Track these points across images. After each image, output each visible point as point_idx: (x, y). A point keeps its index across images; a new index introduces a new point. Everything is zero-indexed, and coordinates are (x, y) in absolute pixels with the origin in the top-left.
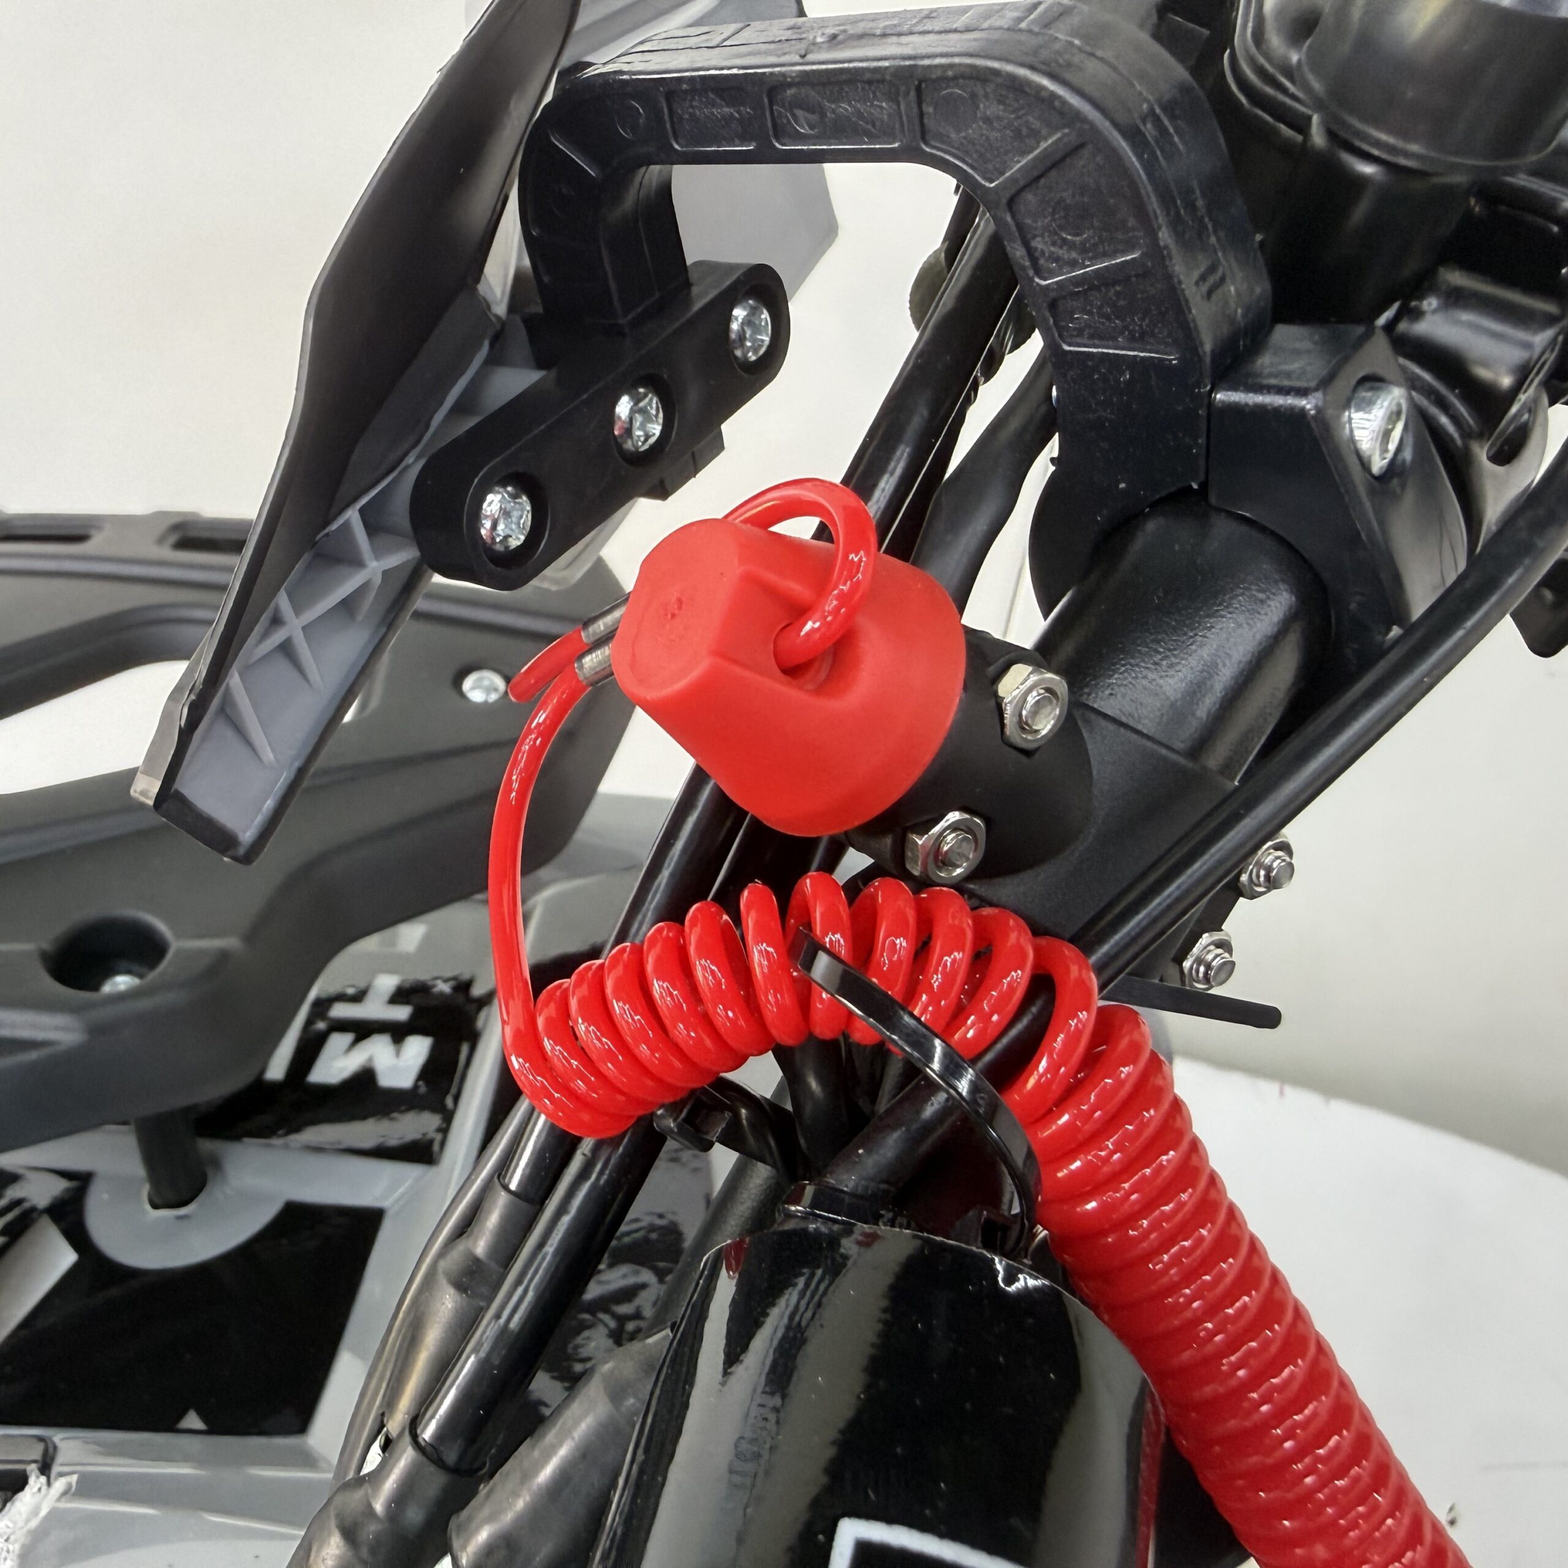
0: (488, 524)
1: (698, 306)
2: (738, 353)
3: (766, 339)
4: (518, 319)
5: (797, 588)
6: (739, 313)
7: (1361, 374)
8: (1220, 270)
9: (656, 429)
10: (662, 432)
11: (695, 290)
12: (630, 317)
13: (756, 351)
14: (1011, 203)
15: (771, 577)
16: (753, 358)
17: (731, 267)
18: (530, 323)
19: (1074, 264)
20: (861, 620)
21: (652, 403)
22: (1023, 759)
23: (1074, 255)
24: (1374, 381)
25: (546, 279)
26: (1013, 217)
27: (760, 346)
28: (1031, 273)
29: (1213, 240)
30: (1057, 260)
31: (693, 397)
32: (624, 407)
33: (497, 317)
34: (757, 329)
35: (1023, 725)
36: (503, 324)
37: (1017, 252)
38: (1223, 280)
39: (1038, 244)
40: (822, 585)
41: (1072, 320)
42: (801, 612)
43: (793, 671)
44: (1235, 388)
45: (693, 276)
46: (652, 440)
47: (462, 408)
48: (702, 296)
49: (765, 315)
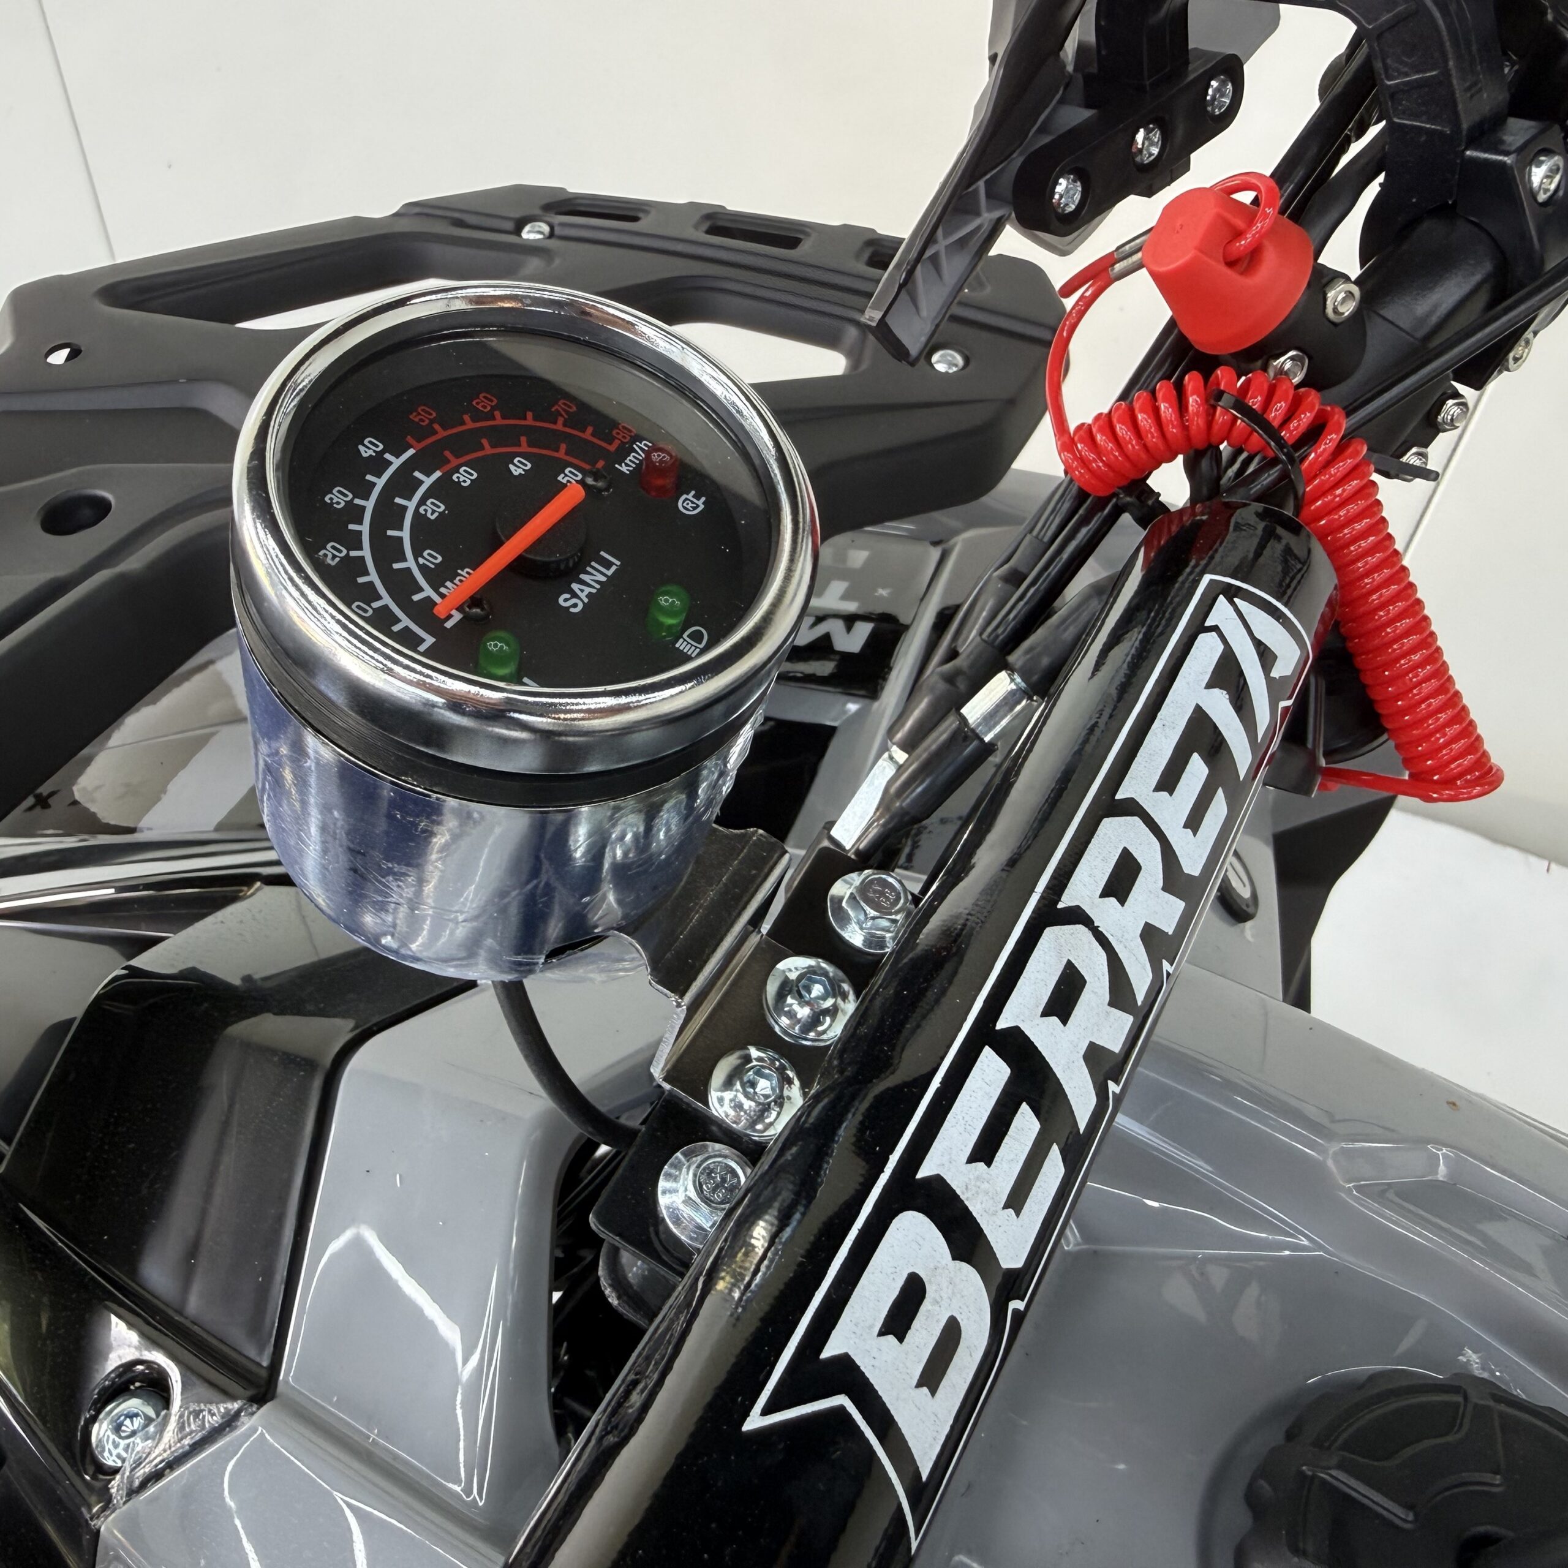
0: (1057, 197)
1: (1191, 77)
2: (1209, 109)
3: (1227, 101)
4: (1080, 76)
5: (1240, 223)
6: (1214, 84)
7: (1540, 148)
8: (1480, 85)
9: (1155, 151)
10: (1159, 153)
11: (1191, 67)
12: (1151, 80)
13: (1220, 109)
14: (1379, 36)
15: (1228, 216)
16: (1217, 113)
17: (1215, 54)
18: (1088, 79)
19: (1406, 75)
20: (1266, 243)
21: (1156, 136)
22: (1332, 326)
23: (1406, 69)
24: (1548, 152)
25: (1103, 52)
26: (1379, 45)
27: (1223, 106)
28: (1383, 76)
29: (1479, 68)
30: (1398, 70)
31: (1180, 133)
32: (1140, 136)
33: (1068, 72)
34: (1223, 95)
35: (1335, 311)
36: (1071, 77)
37: (1378, 65)
38: (1480, 90)
39: (1389, 61)
40: (1251, 222)
41: (1401, 105)
42: (1238, 234)
43: (1231, 264)
44: (1476, 149)
45: (1191, 57)
46: (1152, 158)
47: (1043, 130)
48: (1195, 70)
49: (1230, 86)
